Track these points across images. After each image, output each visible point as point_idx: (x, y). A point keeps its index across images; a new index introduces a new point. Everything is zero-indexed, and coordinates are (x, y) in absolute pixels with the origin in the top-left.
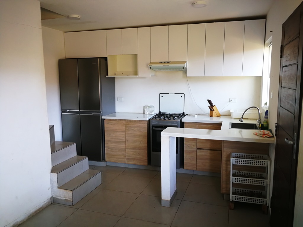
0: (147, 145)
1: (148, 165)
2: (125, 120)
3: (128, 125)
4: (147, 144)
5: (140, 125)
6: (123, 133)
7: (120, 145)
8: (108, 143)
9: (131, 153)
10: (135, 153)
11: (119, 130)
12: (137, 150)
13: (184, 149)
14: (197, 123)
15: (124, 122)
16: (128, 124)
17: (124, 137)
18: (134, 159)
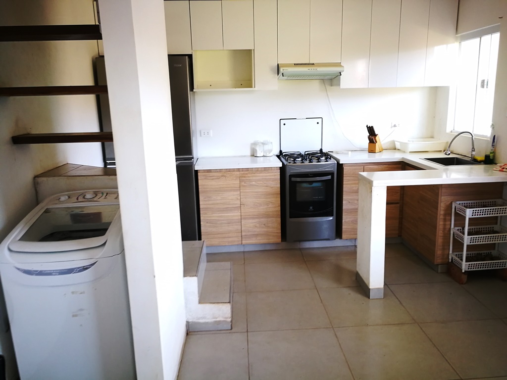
0: (279, 209)
1: (282, 241)
2: (239, 170)
3: (245, 177)
4: (280, 207)
5: (266, 176)
6: (236, 193)
7: (229, 214)
8: (206, 214)
9: (250, 225)
10: (258, 225)
11: (229, 187)
12: (263, 220)
13: (343, 208)
14: (363, 164)
15: (238, 173)
16: (244, 175)
17: (238, 199)
18: (256, 235)
